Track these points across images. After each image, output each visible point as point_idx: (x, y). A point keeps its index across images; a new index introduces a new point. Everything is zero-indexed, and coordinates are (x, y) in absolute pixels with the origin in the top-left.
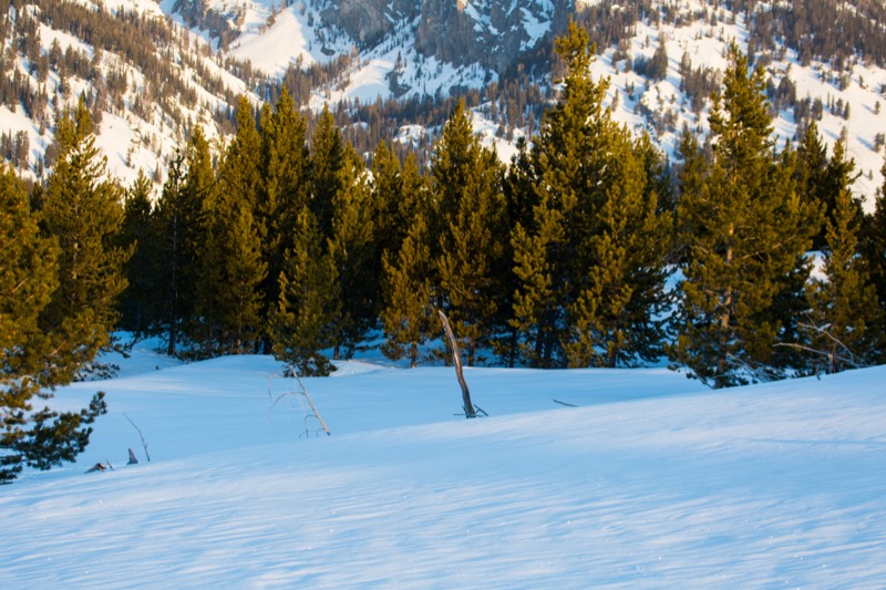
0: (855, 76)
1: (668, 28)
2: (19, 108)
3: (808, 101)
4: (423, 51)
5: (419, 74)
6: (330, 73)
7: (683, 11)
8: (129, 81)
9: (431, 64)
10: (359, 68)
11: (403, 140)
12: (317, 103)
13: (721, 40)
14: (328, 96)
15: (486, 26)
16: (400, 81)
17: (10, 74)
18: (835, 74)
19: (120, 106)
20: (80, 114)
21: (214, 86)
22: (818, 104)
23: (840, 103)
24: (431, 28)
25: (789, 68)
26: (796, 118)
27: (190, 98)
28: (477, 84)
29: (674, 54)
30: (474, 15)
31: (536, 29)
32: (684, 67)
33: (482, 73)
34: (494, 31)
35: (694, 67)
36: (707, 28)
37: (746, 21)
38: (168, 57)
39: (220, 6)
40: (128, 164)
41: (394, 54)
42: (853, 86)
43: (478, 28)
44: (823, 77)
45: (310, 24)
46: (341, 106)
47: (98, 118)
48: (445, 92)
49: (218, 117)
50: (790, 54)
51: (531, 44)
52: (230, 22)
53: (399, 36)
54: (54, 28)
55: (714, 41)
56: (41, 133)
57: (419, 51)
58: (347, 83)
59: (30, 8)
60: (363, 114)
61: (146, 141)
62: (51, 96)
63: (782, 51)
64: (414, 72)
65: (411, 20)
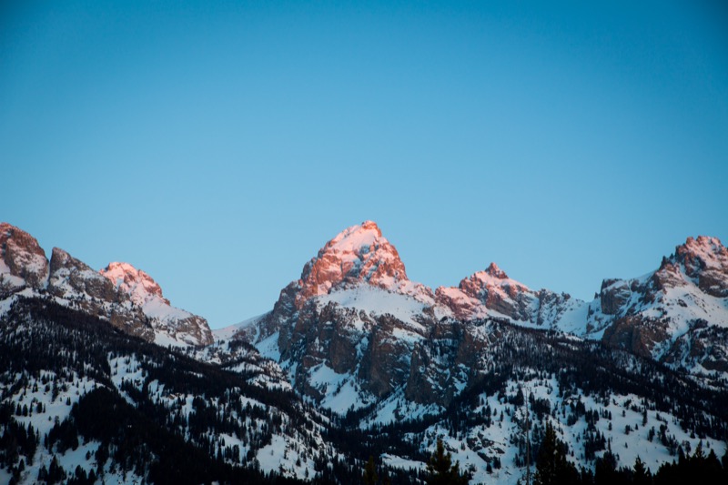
0: (611, 400)
1: (522, 382)
2: (234, 434)
3: (591, 411)
4: (409, 399)
5: (408, 410)
6: (369, 412)
7: (527, 374)
8: (283, 419)
9: (413, 405)
10: (380, 409)
11: (406, 440)
12: (363, 426)
13: (546, 386)
14: (367, 422)
15: (437, 386)
16: (400, 414)
17: (229, 419)
18: (602, 399)
19: (279, 431)
20: (262, 436)
21: (319, 420)
22: (596, 412)
23: (606, 411)
24: (412, 388)
25: (580, 397)
26: (587, 420)
27: (310, 426)
28: (436, 412)
29: (526, 394)
30: (431, 381)
31: (460, 386)
32: (531, 398)
33: (437, 408)
34: (441, 388)
35: (536, 399)
36: (538, 381)
37: (557, 377)
38: (297, 407)
39: (315, 385)
40: (285, 458)
41: (396, 401)
42: (611, 404)
43: (433, 387)
44: (597, 401)
45: (356, 390)
46: (374, 426)
47: (271, 437)
48: (421, 417)
49: (321, 433)
50: (579, 391)
51: (459, 393)
52: (320, 392)
53: (397, 393)
54: (247, 397)
55: (543, 387)
56: (244, 445)
57: (407, 400)
58: (376, 416)
59: (236, 388)
60: (385, 429)
61: (292, 446)
62: (248, 428)
63: (576, 390)
64: (406, 409)
65: (402, 386)
